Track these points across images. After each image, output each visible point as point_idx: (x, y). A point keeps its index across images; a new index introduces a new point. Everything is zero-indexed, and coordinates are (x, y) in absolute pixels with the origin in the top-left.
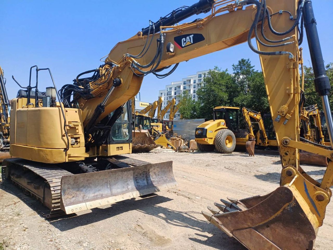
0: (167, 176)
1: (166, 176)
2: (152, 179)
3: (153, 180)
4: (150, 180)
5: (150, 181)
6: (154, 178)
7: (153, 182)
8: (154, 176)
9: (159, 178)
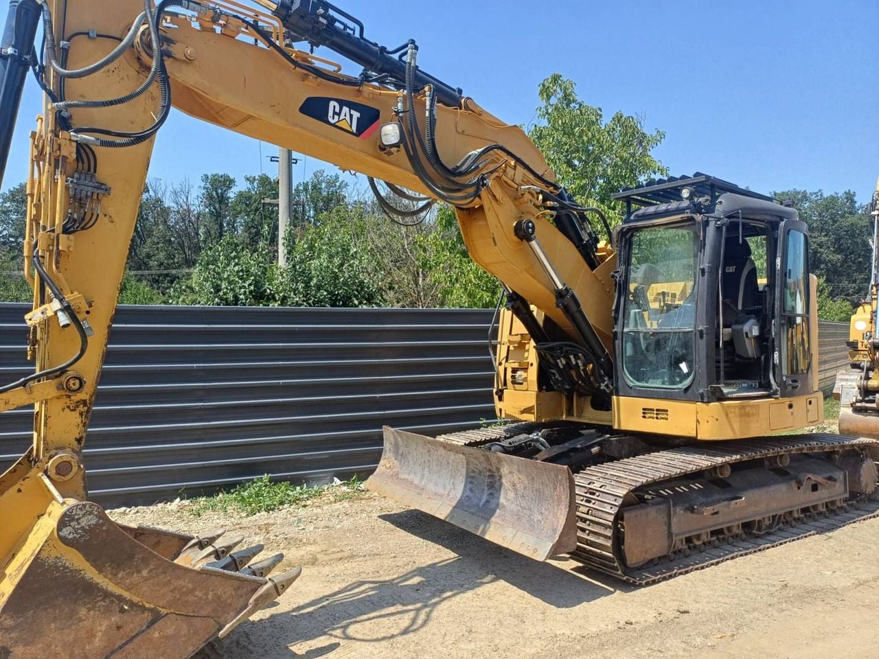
0: (546, 513)
1: (543, 511)
2: (502, 500)
3: (505, 503)
4: (498, 498)
5: (494, 501)
6: (509, 500)
7: (500, 506)
8: (511, 495)
9: (521, 507)
